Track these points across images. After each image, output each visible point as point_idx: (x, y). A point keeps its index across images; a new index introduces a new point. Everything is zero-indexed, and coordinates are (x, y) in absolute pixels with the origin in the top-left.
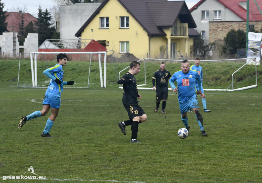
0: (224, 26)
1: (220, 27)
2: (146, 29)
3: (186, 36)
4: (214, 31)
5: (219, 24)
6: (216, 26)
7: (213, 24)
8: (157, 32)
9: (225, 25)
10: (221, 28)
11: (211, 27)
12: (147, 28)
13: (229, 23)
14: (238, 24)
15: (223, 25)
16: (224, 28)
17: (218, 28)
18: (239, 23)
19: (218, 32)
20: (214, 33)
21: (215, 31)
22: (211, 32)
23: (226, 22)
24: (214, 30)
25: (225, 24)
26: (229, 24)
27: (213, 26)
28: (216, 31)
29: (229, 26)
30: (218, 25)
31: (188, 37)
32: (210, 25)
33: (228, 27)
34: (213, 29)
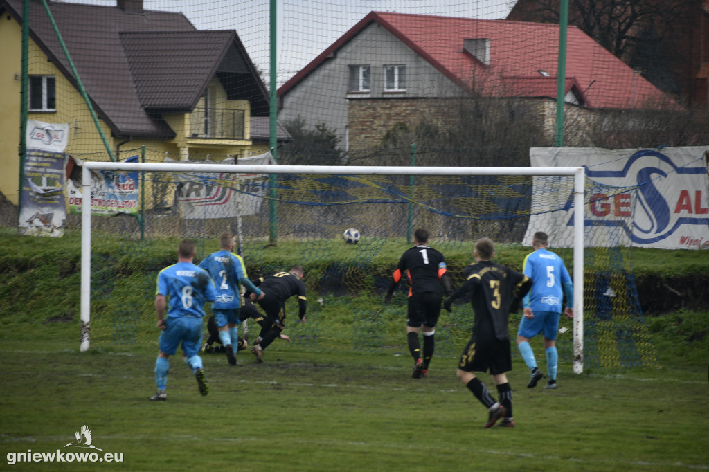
0: (393, 113)
1: (379, 116)
2: (104, 114)
3: (243, 139)
4: (363, 125)
5: (378, 105)
6: (371, 111)
7: (360, 106)
8: (144, 124)
9: (397, 110)
10: (384, 117)
11: (354, 116)
12: (108, 114)
13: (408, 104)
14: (435, 106)
15: (390, 108)
16: (393, 118)
17: (375, 117)
18: (437, 104)
19: (376, 129)
20: (362, 133)
21: (365, 127)
22: (354, 130)
23: (399, 100)
24: (363, 123)
25: (397, 106)
26: (407, 106)
27: (362, 113)
28: (369, 126)
29: (408, 112)
30: (374, 109)
31: (250, 143)
32: (351, 107)
33: (404, 116)
34: (361, 120)
